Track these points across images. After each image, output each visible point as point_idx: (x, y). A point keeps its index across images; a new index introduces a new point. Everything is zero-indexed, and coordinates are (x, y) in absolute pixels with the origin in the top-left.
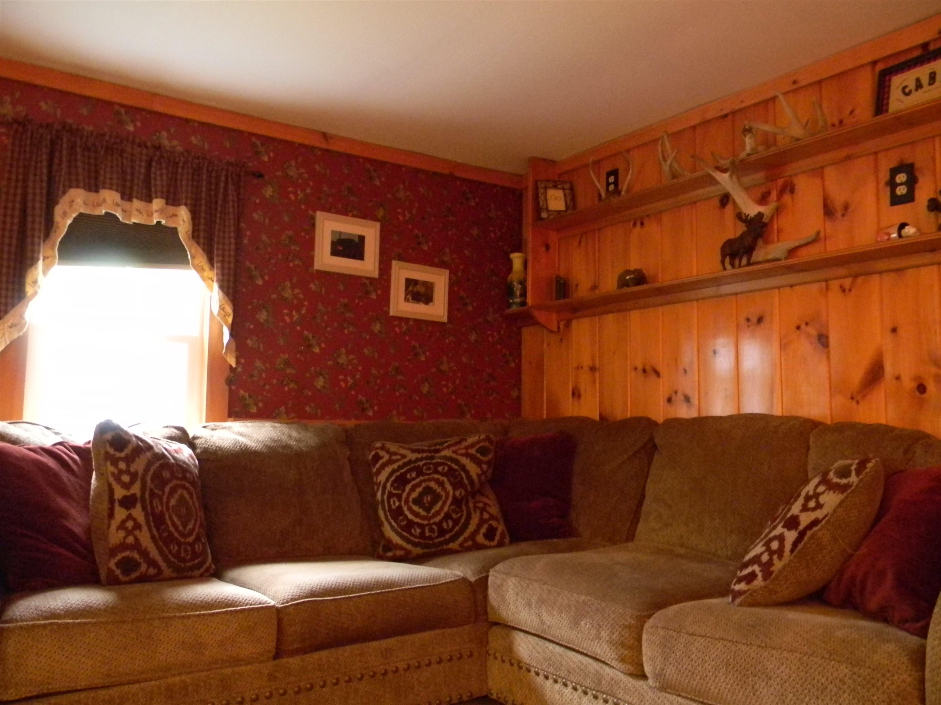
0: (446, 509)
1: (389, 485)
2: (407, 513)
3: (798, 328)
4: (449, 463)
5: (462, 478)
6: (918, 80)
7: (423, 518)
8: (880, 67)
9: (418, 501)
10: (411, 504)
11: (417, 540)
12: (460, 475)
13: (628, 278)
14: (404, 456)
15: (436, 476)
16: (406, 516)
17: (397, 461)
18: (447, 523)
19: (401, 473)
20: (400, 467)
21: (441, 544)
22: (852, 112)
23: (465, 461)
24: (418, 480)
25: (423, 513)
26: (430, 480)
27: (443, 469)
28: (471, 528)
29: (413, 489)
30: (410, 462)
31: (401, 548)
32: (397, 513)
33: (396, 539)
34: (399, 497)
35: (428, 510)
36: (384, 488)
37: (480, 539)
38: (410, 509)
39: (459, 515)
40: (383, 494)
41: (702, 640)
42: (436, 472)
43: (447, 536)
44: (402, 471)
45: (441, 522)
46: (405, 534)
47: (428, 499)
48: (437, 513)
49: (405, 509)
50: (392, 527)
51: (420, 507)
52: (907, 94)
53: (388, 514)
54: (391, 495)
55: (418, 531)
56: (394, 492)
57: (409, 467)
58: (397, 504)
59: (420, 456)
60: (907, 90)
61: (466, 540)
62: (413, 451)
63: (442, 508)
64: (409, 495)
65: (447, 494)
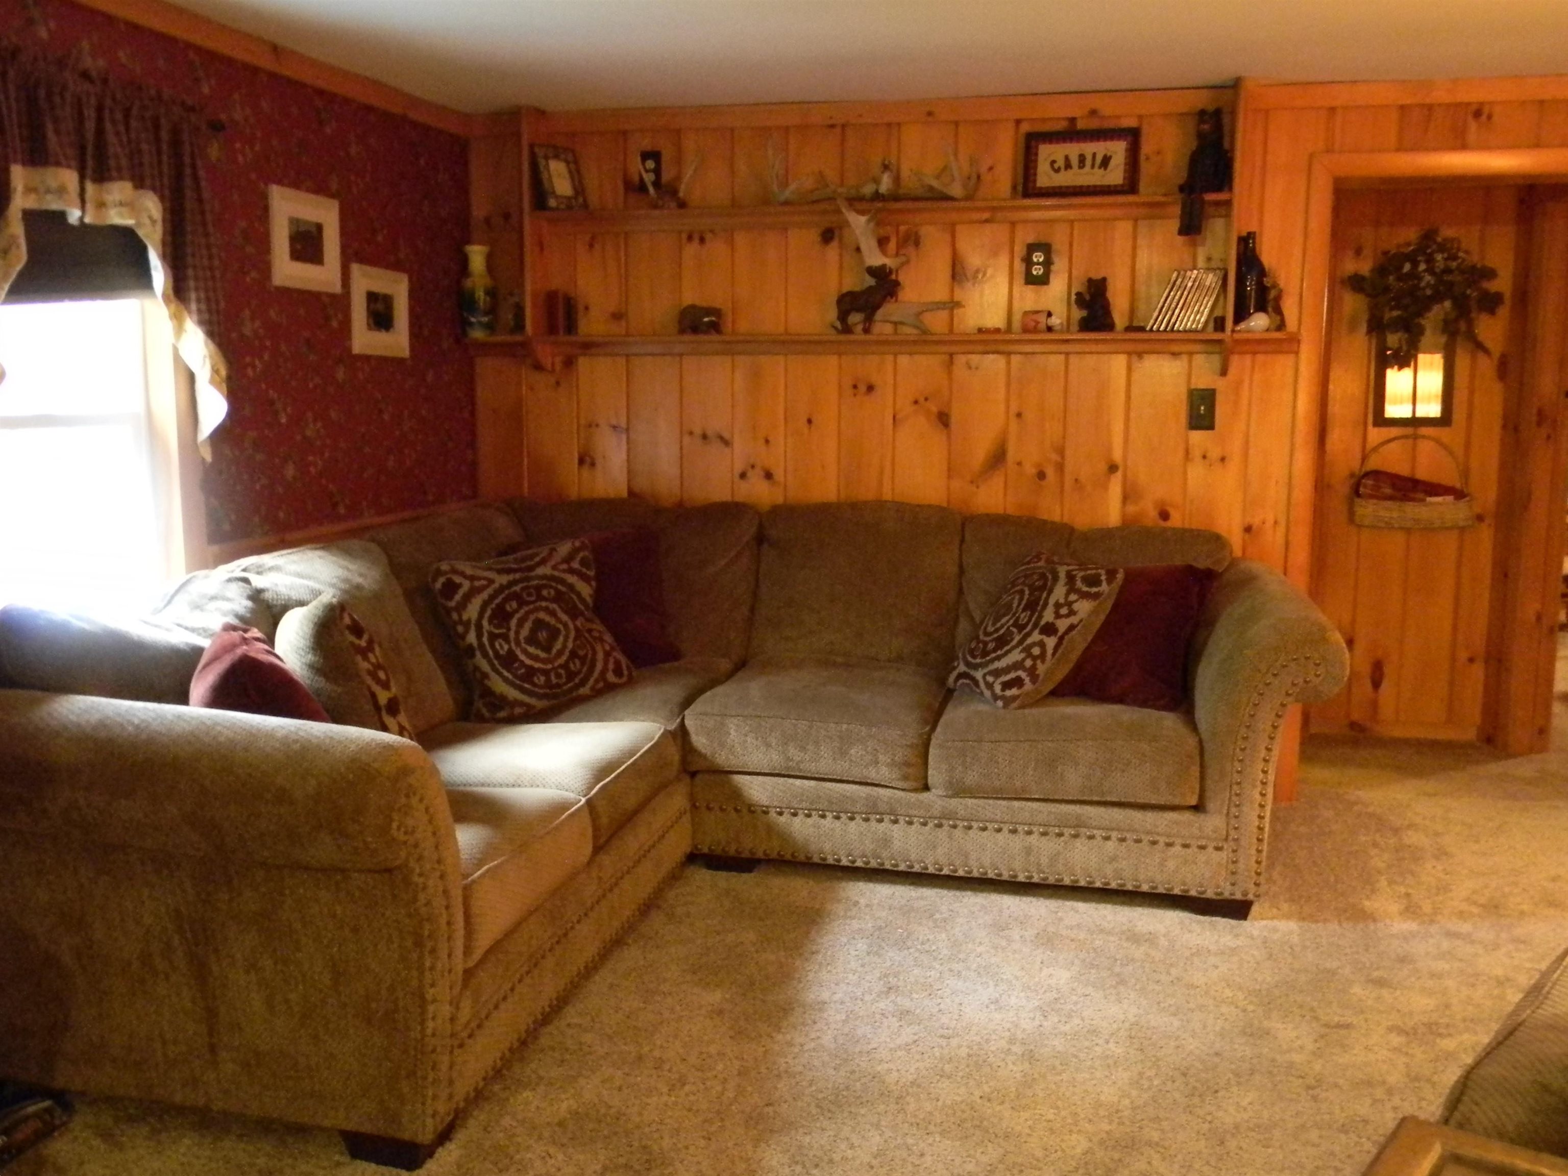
0: (570, 645)
1: (485, 623)
2: (522, 657)
3: (916, 402)
4: (554, 584)
5: (574, 602)
6: (1067, 158)
7: (543, 661)
8: (1025, 128)
9: (532, 640)
10: (523, 645)
11: (541, 691)
12: (572, 598)
13: (706, 319)
14: (491, 581)
15: (544, 604)
16: (522, 662)
17: (484, 588)
18: (574, 663)
19: (497, 605)
20: (492, 598)
21: (571, 690)
22: (991, 169)
23: (572, 579)
24: (522, 611)
25: (543, 655)
26: (537, 610)
27: (549, 593)
28: (599, 666)
29: (520, 625)
30: (502, 588)
31: (522, 704)
32: (509, 660)
33: (513, 694)
34: (506, 638)
35: (548, 649)
36: (479, 627)
37: (611, 677)
38: (525, 652)
39: (585, 651)
40: (479, 636)
41: (1007, 745)
42: (540, 598)
43: (577, 681)
44: (497, 601)
45: (567, 662)
46: (526, 686)
47: (543, 635)
48: (560, 653)
49: (518, 652)
50: (505, 680)
51: (537, 648)
52: (1057, 171)
53: (496, 662)
54: (493, 637)
55: (543, 679)
56: (497, 631)
57: (503, 596)
58: (506, 647)
59: (511, 577)
60: (1056, 166)
61: (597, 681)
62: (500, 572)
63: (564, 646)
64: (517, 633)
65: (565, 625)
